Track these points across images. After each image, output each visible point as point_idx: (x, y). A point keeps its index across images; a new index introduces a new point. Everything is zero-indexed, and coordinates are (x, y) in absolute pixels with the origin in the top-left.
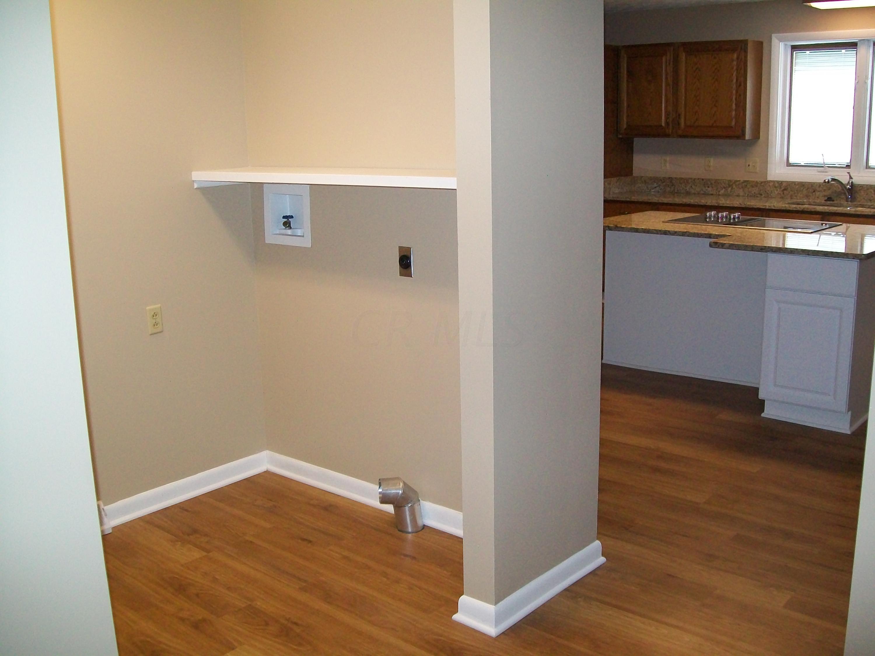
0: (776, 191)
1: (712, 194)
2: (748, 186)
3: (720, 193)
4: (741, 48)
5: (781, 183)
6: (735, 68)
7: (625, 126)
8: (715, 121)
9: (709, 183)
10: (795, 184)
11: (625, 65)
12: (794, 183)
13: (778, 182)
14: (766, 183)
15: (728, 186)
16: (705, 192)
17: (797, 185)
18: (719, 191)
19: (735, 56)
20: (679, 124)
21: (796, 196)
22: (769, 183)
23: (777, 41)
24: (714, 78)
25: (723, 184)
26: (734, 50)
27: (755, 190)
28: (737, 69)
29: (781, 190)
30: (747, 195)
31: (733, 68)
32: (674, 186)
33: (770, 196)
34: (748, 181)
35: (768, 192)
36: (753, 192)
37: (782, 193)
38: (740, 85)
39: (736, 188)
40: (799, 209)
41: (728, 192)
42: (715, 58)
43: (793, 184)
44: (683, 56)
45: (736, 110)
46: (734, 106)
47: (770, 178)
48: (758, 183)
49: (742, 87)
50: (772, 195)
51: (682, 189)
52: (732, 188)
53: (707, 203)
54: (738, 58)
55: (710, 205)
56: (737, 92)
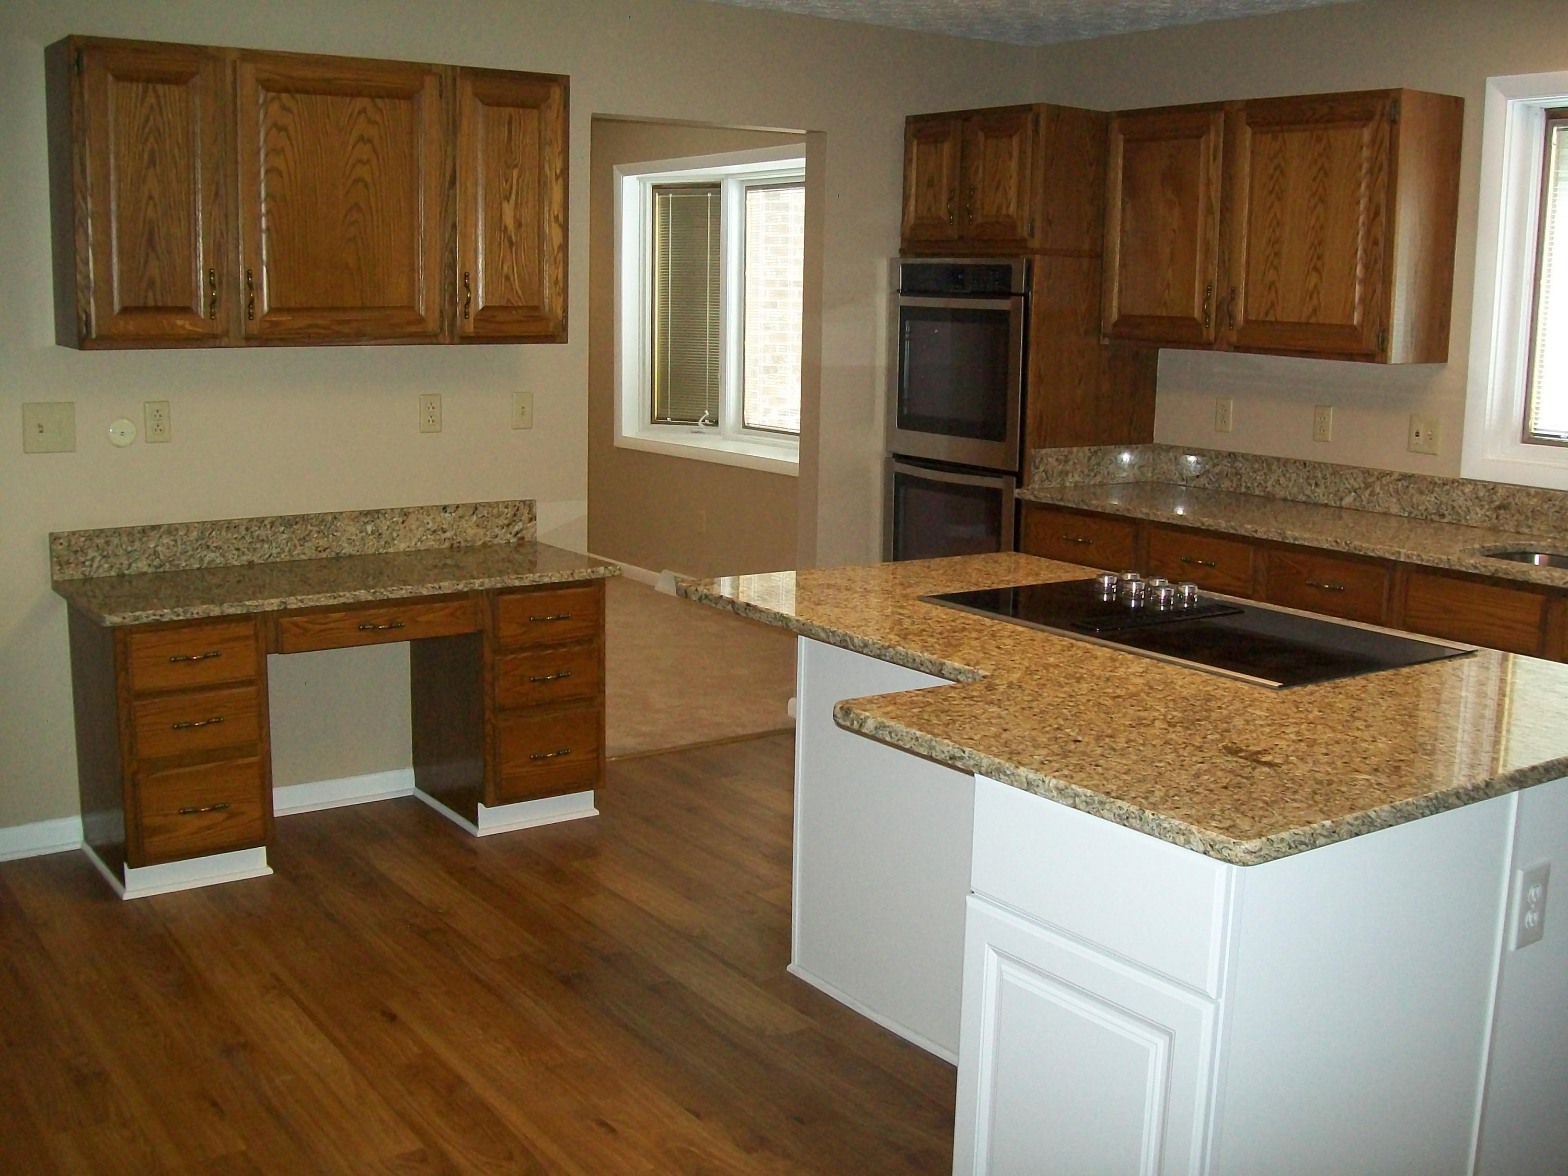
0: (1478, 509)
1: (1326, 505)
2: (1411, 491)
3: (1344, 503)
4: (1382, 115)
5: (1492, 488)
6: (1366, 166)
7: (1115, 316)
8: (1315, 311)
9: (1320, 475)
10: (1528, 494)
11: (1120, 162)
12: (1525, 490)
13: (1485, 484)
14: (1456, 484)
15: (1362, 485)
16: (1309, 497)
17: (1534, 497)
18: (1341, 499)
19: (1366, 136)
20: (1231, 316)
21: (1530, 527)
22: (1463, 484)
23: (1501, 96)
24: (1314, 195)
25: (1352, 481)
26: (1367, 118)
27: (1428, 502)
28: (1370, 171)
29: (1493, 506)
30: (1406, 514)
31: (1360, 167)
32: (1239, 477)
33: (1463, 522)
34: (1412, 476)
35: (1460, 511)
36: (1422, 508)
37: (1494, 516)
38: (1377, 214)
39: (1381, 492)
40: (1483, 571)
41: (1362, 501)
42: (1319, 140)
43: (1524, 493)
44: (1246, 136)
45: (1365, 281)
46: (1359, 271)
47: (1466, 472)
48: (1436, 483)
49: (1383, 218)
50: (1468, 517)
51: (1258, 486)
52: (1372, 494)
53: (1256, 531)
54: (1373, 142)
55: (1265, 537)
56: (1369, 231)
